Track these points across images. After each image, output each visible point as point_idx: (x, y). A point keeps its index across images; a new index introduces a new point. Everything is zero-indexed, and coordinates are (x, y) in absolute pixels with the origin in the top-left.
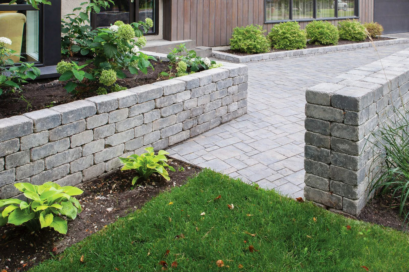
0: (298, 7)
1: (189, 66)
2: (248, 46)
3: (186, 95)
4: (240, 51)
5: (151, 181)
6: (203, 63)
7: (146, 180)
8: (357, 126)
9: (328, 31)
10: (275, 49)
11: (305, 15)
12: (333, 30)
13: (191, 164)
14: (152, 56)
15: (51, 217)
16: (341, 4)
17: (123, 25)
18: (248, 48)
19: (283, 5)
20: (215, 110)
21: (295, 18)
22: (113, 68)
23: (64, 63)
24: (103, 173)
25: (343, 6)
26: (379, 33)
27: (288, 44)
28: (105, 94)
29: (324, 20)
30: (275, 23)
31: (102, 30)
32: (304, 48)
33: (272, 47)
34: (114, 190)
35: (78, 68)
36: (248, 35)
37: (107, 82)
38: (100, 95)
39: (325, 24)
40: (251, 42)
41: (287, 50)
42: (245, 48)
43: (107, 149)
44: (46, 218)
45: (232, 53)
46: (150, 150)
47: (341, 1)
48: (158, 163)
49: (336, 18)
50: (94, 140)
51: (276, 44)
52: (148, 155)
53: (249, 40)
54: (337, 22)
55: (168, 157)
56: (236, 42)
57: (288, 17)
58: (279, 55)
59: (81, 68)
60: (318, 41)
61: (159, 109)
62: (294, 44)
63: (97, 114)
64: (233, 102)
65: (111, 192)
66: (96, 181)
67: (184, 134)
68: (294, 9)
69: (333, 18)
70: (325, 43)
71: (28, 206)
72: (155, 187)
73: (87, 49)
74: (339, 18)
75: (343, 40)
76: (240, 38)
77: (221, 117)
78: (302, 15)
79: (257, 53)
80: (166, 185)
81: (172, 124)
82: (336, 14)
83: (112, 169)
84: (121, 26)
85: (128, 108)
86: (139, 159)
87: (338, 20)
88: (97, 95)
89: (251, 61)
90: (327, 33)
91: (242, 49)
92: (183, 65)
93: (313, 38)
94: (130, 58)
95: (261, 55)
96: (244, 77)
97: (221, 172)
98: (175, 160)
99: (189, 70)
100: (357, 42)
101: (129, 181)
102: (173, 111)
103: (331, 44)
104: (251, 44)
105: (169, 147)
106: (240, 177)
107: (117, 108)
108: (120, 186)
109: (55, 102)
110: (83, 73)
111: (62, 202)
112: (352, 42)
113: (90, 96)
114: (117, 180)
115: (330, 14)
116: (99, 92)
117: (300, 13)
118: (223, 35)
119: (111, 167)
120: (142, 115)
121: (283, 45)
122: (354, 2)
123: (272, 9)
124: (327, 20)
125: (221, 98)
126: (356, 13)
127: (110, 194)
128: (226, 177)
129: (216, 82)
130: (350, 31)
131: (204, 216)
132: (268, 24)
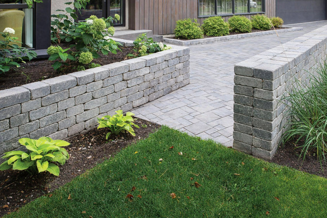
0: (221, 5)
1: (148, 49)
2: (188, 33)
3: (146, 71)
4: (182, 38)
5: (121, 136)
6: (158, 46)
7: (117, 136)
8: (272, 90)
9: (245, 23)
10: (207, 36)
11: (227, 11)
12: (248, 22)
13: (151, 122)
14: (118, 42)
15: (46, 164)
16: (252, 3)
17: (96, 19)
18: (188, 36)
19: (210, 4)
20: (167, 81)
21: (219, 13)
22: (90, 51)
23: (52, 47)
24: (84, 130)
25: (254, 5)
26: (280, 24)
27: (217, 32)
28: (84, 70)
29: (241, 15)
30: (206, 17)
31: (81, 23)
32: (228, 34)
33: (205, 34)
34: (93, 143)
35: (63, 51)
36: (187, 26)
37: (85, 62)
38: (79, 71)
39: (242, 18)
40: (190, 31)
41: (216, 36)
42: (186, 35)
43: (86, 112)
44: (43, 164)
45: (177, 39)
46: (119, 112)
47: (252, 1)
48: (126, 122)
49: (249, 13)
50: (75, 105)
51: (208, 32)
52: (118, 116)
53: (188, 30)
54: (249, 16)
55: (133, 117)
56: (179, 31)
57: (214, 13)
58: (210, 40)
59: (65, 51)
60: (237, 30)
61: (126, 81)
62: (221, 32)
63: (77, 85)
64: (180, 75)
65: (90, 144)
66: (78, 136)
67: (144, 99)
68: (218, 7)
69: (247, 13)
70: (243, 31)
71: (28, 156)
72: (124, 140)
73: (71, 37)
74: (251, 13)
75: (255, 29)
76: (182, 28)
77: (171, 86)
78: (224, 12)
79: (194, 39)
80: (132, 139)
81: (136, 92)
82: (249, 11)
83: (90, 127)
84: (95, 20)
85: (102, 80)
86: (112, 119)
87: (251, 14)
88: (77, 71)
89: (191, 44)
90: (244, 24)
91: (184, 36)
92: (144, 48)
93: (233, 28)
94: (102, 43)
95: (197, 40)
96: (187, 56)
97: (173, 128)
98: (139, 119)
99: (149, 52)
100: (265, 30)
101: (103, 136)
102: (136, 82)
103: (247, 32)
104: (190, 32)
105: (133, 109)
106: (186, 132)
107: (93, 80)
108: (97, 140)
109: (45, 77)
110: (67, 55)
111: (54, 152)
112: (262, 31)
113: (72, 72)
114: (94, 135)
115: (245, 11)
116: (78, 69)
117: (222, 10)
118: (169, 26)
119: (89, 125)
120: (113, 85)
121: (213, 33)
122: (261, 1)
123: (204, 7)
124: (243, 15)
125: (171, 73)
126: (263, 9)
127: (89, 146)
128: (177, 131)
129: (167, 61)
130: (260, 22)
131: (161, 161)
132: (201, 18)
